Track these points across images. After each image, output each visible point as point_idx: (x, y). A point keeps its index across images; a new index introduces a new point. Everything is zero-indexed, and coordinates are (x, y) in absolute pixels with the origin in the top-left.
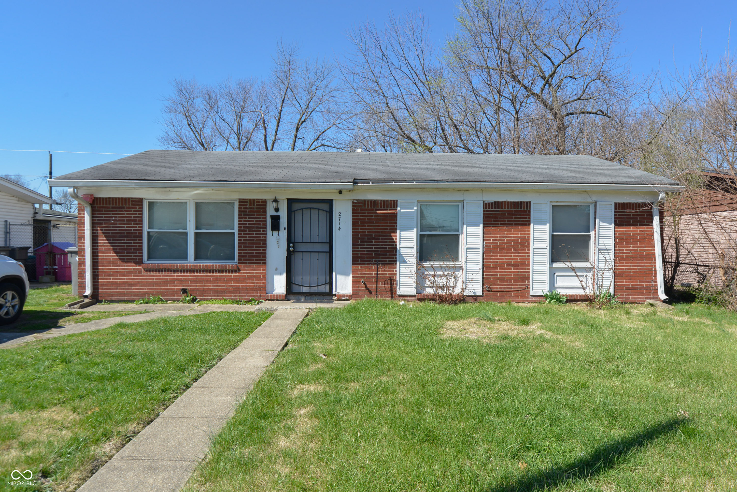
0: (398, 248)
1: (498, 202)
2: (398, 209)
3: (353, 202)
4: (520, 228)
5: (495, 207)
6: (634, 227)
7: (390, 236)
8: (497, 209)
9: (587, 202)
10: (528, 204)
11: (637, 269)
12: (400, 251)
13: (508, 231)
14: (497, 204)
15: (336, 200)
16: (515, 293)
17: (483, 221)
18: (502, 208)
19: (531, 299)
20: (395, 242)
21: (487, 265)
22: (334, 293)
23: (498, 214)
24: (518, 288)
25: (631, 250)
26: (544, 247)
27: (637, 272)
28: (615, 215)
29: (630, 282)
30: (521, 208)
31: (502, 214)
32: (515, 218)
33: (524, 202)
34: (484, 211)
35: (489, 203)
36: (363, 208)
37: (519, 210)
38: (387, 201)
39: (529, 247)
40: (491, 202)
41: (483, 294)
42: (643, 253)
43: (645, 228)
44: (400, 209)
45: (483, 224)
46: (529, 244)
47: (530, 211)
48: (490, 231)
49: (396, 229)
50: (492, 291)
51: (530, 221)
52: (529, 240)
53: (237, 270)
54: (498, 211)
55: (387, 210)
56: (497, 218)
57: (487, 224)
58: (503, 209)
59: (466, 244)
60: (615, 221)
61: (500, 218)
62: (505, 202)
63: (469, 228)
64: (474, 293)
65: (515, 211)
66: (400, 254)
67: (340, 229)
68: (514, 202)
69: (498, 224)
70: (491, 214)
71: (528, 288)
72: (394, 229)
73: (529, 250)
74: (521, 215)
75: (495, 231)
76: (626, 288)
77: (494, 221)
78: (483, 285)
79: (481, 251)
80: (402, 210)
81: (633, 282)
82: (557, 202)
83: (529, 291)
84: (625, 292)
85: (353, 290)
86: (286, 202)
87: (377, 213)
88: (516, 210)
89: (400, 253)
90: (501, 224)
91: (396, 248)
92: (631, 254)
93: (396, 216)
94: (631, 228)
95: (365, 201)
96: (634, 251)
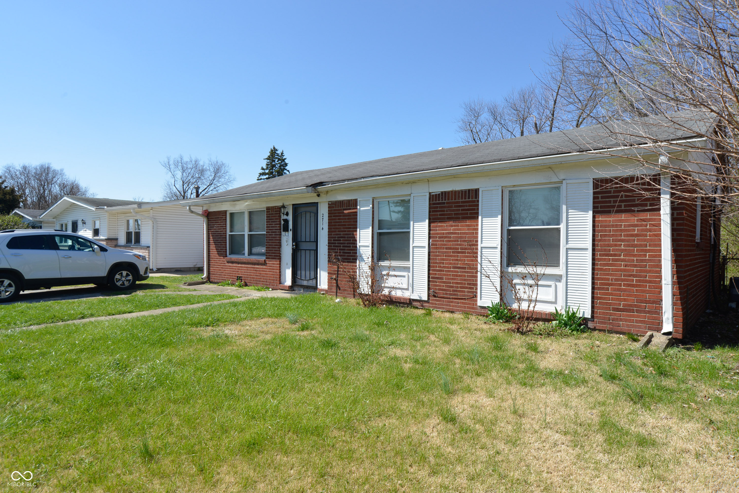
0: (358, 247)
1: (445, 192)
2: (358, 207)
3: (329, 204)
4: (468, 223)
5: (442, 198)
6: (628, 214)
7: (353, 235)
8: (444, 201)
9: (555, 183)
10: (476, 191)
11: (633, 280)
12: (360, 249)
13: (455, 226)
14: (444, 194)
15: (320, 202)
16: (462, 301)
17: (429, 215)
18: (448, 200)
19: (479, 310)
20: (356, 241)
21: (433, 267)
22: (318, 287)
23: (444, 207)
24: (464, 296)
25: (622, 251)
26: (495, 245)
27: (633, 286)
28: (594, 198)
29: (620, 300)
30: (469, 198)
31: (449, 207)
32: (462, 210)
33: (472, 190)
34: (430, 204)
35: (436, 195)
36: (335, 209)
37: (467, 200)
38: (351, 200)
39: (477, 245)
40: (438, 193)
41: (429, 299)
42: (645, 256)
43: (648, 215)
44: (360, 208)
45: (430, 219)
46: (477, 241)
47: (478, 201)
48: (436, 227)
49: (356, 228)
50: (438, 297)
51: (477, 213)
52: (477, 237)
53: (265, 264)
54: (444, 203)
55: (350, 209)
56: (444, 211)
57: (434, 219)
58: (450, 201)
59: (413, 243)
60: (594, 207)
61: (447, 211)
62: (452, 191)
63: (416, 224)
64: (420, 297)
65: (463, 202)
66: (360, 253)
67: (323, 229)
68: (462, 191)
69: (444, 219)
70: (437, 207)
71: (476, 296)
72: (355, 228)
73: (477, 249)
74: (470, 206)
75: (442, 226)
76: (614, 309)
77: (440, 215)
78: (429, 289)
79: (426, 250)
80: (361, 209)
81: (625, 300)
82: (514, 186)
83: (476, 301)
84: (611, 314)
85: (328, 285)
86: (291, 207)
87: (343, 213)
88: (464, 200)
89: (359, 251)
90: (448, 218)
91: (356, 247)
92: (622, 257)
93: (357, 215)
94: (623, 216)
95: (336, 202)
96: (628, 253)
